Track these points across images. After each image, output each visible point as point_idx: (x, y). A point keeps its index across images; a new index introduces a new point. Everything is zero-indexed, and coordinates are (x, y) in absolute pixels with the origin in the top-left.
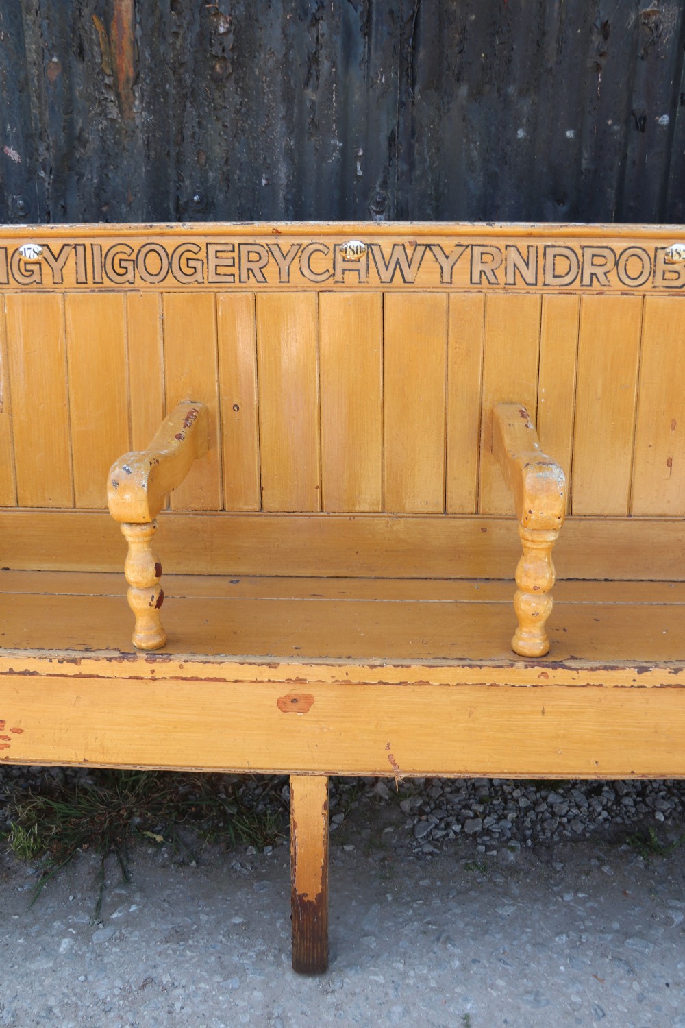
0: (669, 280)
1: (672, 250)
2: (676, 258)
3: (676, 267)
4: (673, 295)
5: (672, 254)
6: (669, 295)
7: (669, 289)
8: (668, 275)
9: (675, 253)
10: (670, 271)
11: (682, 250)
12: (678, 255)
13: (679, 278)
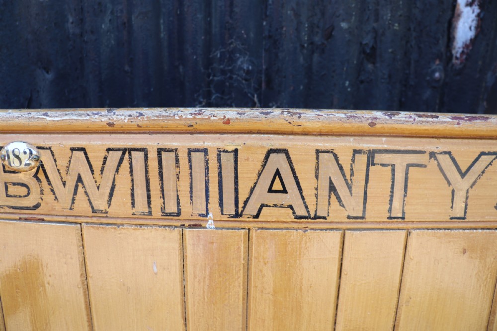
0: (15, 196)
1: (7, 151)
2: (15, 164)
3: (21, 177)
4: (26, 220)
5: (9, 158)
6: (20, 219)
7: (18, 211)
8: (12, 190)
9: (11, 156)
10: (14, 184)
11: (22, 151)
12: (16, 161)
13: (29, 194)
